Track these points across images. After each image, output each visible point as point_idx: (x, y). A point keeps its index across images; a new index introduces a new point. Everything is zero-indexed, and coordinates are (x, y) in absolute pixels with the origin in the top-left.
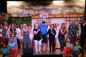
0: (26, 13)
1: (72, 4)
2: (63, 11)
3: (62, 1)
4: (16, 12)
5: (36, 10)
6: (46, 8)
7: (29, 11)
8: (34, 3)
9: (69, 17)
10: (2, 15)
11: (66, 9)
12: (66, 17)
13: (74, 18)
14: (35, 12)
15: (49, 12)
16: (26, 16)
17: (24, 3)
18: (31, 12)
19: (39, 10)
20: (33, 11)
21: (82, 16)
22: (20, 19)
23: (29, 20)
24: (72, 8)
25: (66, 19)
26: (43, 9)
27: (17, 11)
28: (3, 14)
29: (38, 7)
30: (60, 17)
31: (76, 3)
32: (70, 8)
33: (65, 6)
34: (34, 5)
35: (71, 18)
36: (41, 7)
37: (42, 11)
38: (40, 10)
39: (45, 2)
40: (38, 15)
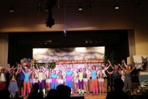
0: (50, 59)
1: (93, 51)
2: (85, 57)
5: (60, 56)
7: (53, 57)
8: (58, 49)
9: (91, 63)
11: (87, 56)
12: (88, 63)
13: (95, 63)
16: (51, 62)
17: (49, 50)
18: (56, 59)
21: (102, 61)
23: (53, 65)
24: (93, 55)
26: (67, 56)
27: (42, 57)
28: (29, 60)
30: (83, 63)
32: (91, 55)
33: (87, 53)
34: (58, 52)
36: (64, 54)
37: (65, 57)
39: (69, 49)
40: (60, 61)
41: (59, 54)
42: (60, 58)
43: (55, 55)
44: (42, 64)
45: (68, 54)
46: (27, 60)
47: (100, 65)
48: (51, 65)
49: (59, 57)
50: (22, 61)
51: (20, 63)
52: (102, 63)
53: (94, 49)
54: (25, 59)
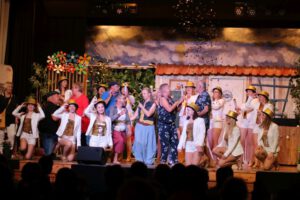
0: (147, 60)
1: (274, 41)
2: (250, 57)
3: (247, 31)
4: (121, 55)
7: (155, 53)
9: (258, 76)
10: (70, 60)
11: (256, 54)
12: (250, 75)
13: (271, 77)
14: (171, 59)
16: (145, 67)
17: (143, 30)
19: (184, 54)
20: (168, 54)
21: (293, 74)
22: (124, 74)
23: (148, 78)
24: (274, 51)
25: (251, 80)
27: (124, 52)
28: (73, 57)
29: (182, 43)
30: (234, 75)
31: (285, 36)
32: (267, 51)
33: (256, 45)
34: (171, 38)
35: (263, 76)
36: (188, 46)
38: (187, 52)
40: (175, 65)
41: (172, 46)
43: (161, 48)
44: (119, 71)
46: (68, 58)
47: (286, 82)
48: (143, 76)
49: (171, 52)
50: (51, 59)
51: (44, 64)
52: (293, 77)
53: (277, 36)
54: (61, 55)
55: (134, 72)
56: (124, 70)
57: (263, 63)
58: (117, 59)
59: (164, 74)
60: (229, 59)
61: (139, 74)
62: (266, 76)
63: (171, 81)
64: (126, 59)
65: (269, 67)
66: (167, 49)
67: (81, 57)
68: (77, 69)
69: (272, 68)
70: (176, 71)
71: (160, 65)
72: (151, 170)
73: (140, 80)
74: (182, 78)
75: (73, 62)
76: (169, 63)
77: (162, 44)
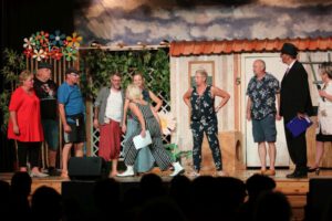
0: (157, 37)
4: (122, 32)
5: (196, 25)
6: (229, 18)
7: (169, 28)
10: (55, 43)
11: (303, 21)
13: (325, 51)
14: (189, 34)
15: (241, 32)
16: (156, 47)
18: (177, 33)
19: (207, 25)
20: (184, 27)
22: (128, 57)
23: (160, 60)
24: (327, 17)
26: (221, 21)
28: (58, 38)
29: (203, 12)
30: (275, 51)
32: (318, 17)
35: (314, 51)
36: (211, 14)
37: (216, 27)
38: (211, 24)
40: (195, 42)
41: (189, 16)
42: (196, 33)
43: (175, 20)
44: (120, 53)
45: (225, 15)
46: (51, 40)
48: (153, 59)
49: (189, 25)
50: (29, 43)
51: (20, 50)
54: (42, 36)
55: (141, 54)
56: (128, 52)
57: (312, 33)
58: (118, 37)
59: (181, 55)
60: (267, 30)
61: (148, 57)
62: (318, 50)
63: (190, 63)
64: (130, 37)
65: (321, 39)
66: (184, 21)
67: (69, 38)
68: (64, 53)
69: (326, 39)
70: (196, 50)
71: (175, 43)
72: (167, 183)
73: (150, 65)
74: (205, 58)
75: (58, 44)
76: (188, 40)
77: (177, 15)
